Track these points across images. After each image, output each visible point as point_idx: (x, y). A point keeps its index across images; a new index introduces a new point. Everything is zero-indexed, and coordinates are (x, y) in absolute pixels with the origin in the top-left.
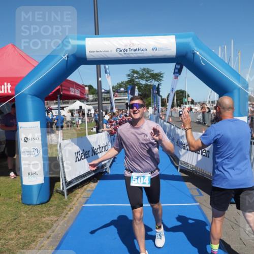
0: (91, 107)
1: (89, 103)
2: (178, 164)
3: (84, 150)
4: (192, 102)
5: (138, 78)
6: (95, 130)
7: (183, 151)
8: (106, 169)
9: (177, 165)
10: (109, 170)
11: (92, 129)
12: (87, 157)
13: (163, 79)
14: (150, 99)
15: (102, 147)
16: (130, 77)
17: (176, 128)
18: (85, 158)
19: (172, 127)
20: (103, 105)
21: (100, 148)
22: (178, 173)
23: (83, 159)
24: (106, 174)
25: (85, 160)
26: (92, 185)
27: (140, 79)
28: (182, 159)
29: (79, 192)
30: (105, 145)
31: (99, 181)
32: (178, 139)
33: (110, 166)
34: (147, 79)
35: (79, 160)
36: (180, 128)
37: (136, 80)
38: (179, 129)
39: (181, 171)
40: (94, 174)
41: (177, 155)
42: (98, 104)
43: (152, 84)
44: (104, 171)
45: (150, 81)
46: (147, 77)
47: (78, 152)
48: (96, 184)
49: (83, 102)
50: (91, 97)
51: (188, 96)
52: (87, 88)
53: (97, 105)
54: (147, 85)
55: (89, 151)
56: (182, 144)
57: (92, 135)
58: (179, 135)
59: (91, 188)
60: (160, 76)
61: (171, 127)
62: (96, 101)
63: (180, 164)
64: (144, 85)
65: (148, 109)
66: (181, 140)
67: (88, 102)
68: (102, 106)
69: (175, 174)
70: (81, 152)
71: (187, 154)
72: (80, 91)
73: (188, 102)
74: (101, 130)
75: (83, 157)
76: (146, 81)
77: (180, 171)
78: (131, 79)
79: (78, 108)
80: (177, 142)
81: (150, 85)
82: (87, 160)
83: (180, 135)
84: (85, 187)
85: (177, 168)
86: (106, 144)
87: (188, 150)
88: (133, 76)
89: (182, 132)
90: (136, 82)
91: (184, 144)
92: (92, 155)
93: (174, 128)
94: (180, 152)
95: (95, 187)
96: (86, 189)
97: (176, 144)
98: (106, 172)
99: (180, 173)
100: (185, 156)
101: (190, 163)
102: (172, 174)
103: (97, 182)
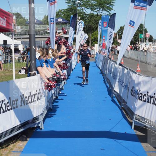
0: (18, 42)
1: (16, 37)
2: (132, 119)
3: (10, 98)
4: (151, 39)
5: (81, 6)
6: (23, 72)
7: (139, 102)
8: (39, 123)
9: (131, 121)
10: (42, 126)
11: (20, 71)
12: (14, 108)
13: (113, 8)
14: (97, 34)
15: (34, 95)
16: (70, 4)
17: (131, 73)
18: (11, 109)
19: (126, 71)
20: (37, 40)
21: (31, 96)
22: (132, 131)
23: (9, 110)
24: (39, 130)
25: (12, 111)
26: (20, 144)
27: (83, 8)
28: (138, 113)
29: (3, 154)
30: (37, 93)
31: (28, 139)
32: (133, 87)
33: (44, 120)
34: (92, 7)
35: (4, 112)
36: (136, 73)
37: (78, 8)
38: (134, 74)
39: (136, 128)
40: (22, 130)
41: (132, 107)
42: (30, 38)
43: (99, 14)
44: (36, 126)
45: (97, 10)
46: (92, 5)
47: (3, 101)
48: (25, 143)
49: (8, 35)
50: (19, 29)
51: (146, 31)
52: (14, 17)
53: (28, 40)
54: (92, 15)
55: (17, 100)
56: (138, 94)
57: (20, 79)
58: (134, 81)
59: (19, 148)
60: (109, 3)
61: (123, 70)
62: (25, 34)
63: (134, 119)
64: (89, 15)
65: (94, 46)
66: (137, 88)
67: (15, 35)
68: (35, 41)
69: (127, 132)
70: (7, 101)
71: (145, 107)
72: (6, 20)
73: (146, 38)
74: (32, 73)
75: (9, 108)
76: (92, 9)
77: (134, 129)
78: (71, 6)
79: (2, 43)
80: (132, 91)
81: (97, 15)
82: (15, 112)
83: (136, 82)
84: (11, 146)
85: (131, 124)
86: (38, 91)
87: (145, 101)
88: (75, 3)
89: (138, 78)
90: (79, 10)
91: (141, 94)
92: (21, 106)
93: (128, 73)
94: (135, 104)
95: (23, 147)
96: (12, 149)
97: (130, 93)
98: (38, 127)
99: (135, 131)
100: (141, 109)
101: (149, 118)
102: (124, 132)
103: (26, 140)
